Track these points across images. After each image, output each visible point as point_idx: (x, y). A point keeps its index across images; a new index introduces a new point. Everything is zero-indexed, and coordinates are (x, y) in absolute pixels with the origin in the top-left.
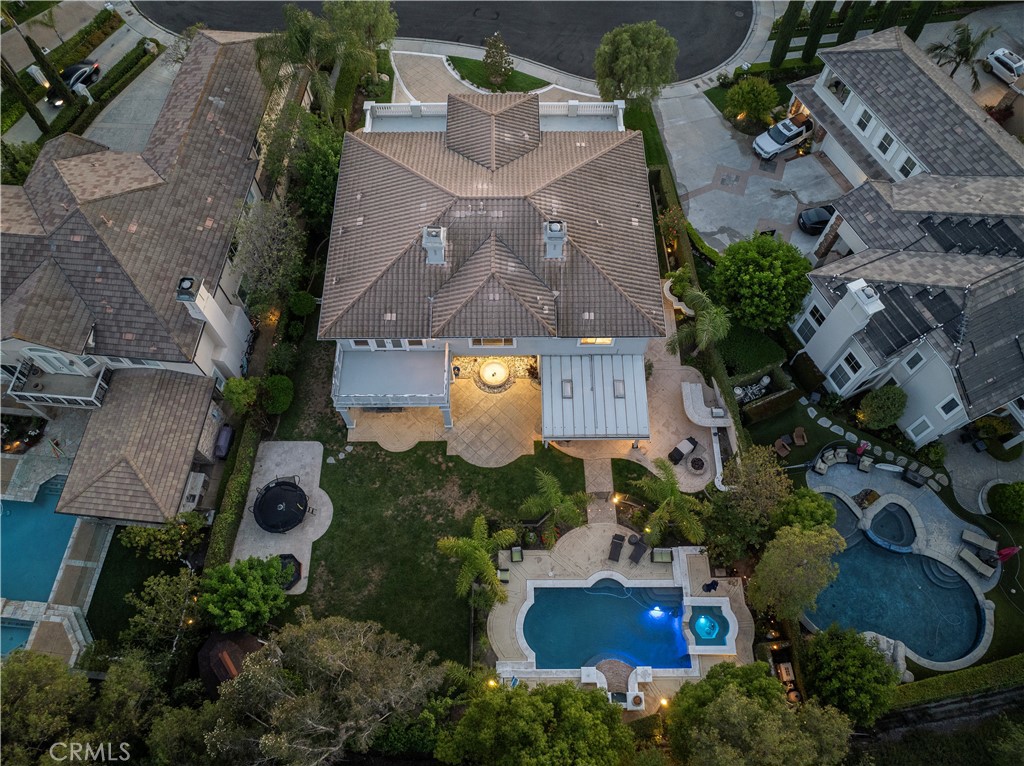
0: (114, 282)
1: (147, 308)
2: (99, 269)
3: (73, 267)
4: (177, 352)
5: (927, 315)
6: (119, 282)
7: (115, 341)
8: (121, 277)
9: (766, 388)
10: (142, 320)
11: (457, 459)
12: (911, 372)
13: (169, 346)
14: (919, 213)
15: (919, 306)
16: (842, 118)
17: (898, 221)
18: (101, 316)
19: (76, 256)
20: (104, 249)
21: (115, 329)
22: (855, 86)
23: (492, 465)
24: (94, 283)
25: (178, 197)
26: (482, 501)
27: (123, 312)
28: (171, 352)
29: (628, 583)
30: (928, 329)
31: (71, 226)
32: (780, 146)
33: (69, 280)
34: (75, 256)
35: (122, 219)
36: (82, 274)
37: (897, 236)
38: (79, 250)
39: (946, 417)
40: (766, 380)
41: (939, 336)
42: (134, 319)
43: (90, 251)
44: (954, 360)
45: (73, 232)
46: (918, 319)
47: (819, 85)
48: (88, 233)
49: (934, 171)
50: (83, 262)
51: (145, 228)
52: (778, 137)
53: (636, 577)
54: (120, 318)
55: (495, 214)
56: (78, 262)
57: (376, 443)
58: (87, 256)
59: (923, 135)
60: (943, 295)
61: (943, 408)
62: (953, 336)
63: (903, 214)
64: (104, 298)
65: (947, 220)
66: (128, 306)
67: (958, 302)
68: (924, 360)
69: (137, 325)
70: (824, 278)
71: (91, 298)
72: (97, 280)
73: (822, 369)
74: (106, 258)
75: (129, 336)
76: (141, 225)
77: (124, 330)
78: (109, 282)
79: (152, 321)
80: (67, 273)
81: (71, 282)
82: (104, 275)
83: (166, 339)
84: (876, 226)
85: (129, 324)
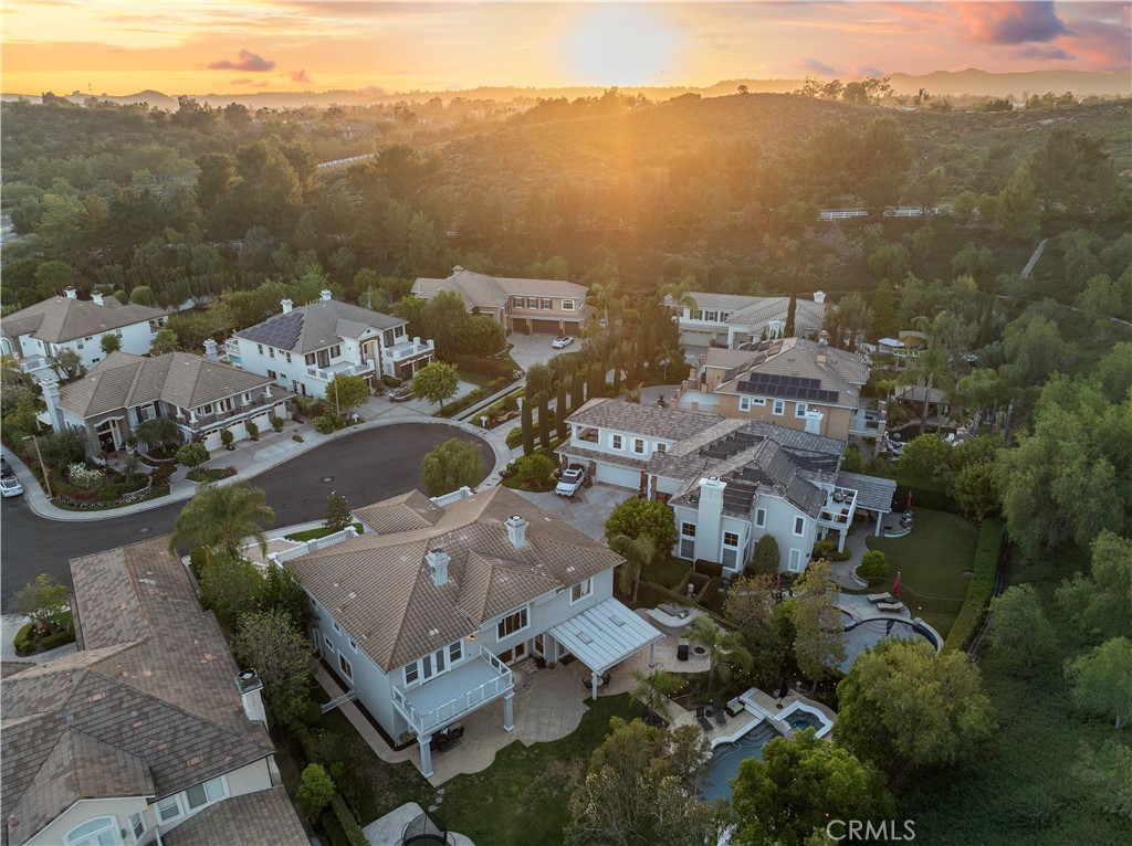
0: (157, 718)
1: (205, 724)
2: (134, 714)
3: (101, 726)
4: (256, 749)
5: (748, 482)
6: (164, 716)
7: (181, 773)
8: (163, 710)
9: (694, 592)
10: (204, 738)
11: (537, 745)
12: (763, 527)
13: (245, 747)
14: (695, 451)
15: (739, 481)
16: (602, 450)
17: (687, 460)
18: (154, 757)
19: (101, 714)
20: (132, 693)
21: (176, 762)
22: (600, 425)
23: (567, 733)
24: (133, 730)
25: (168, 645)
26: (584, 757)
27: (178, 741)
28: (249, 752)
29: (733, 738)
30: (755, 488)
31: (85, 689)
32: (574, 485)
33: (100, 739)
34: (99, 714)
35: (135, 669)
36: (116, 727)
37: (694, 467)
38: (104, 707)
39: (801, 535)
40: (691, 586)
41: (762, 487)
42: (194, 741)
43: (117, 702)
44: (781, 494)
45: (89, 693)
46: (747, 487)
47: (574, 441)
48: (109, 687)
49: (679, 440)
50: (112, 716)
51: (158, 671)
52: (569, 480)
53: (733, 733)
54: (177, 748)
55: (462, 538)
56: (106, 718)
57: (461, 774)
58: (113, 709)
59: (657, 428)
60: (746, 470)
61: (797, 531)
62: (770, 483)
63: (687, 456)
64: (150, 737)
65: (711, 447)
66: (182, 733)
67: (756, 468)
68: (765, 510)
69: (200, 746)
70: (679, 499)
71: (134, 745)
72: (135, 725)
73: (715, 561)
74: (138, 701)
75: (195, 761)
76: (153, 669)
77: (186, 758)
78: (151, 720)
79: (216, 734)
80: (96, 734)
81: (103, 741)
82: (142, 716)
83: (240, 743)
84: (678, 469)
85: (190, 749)
